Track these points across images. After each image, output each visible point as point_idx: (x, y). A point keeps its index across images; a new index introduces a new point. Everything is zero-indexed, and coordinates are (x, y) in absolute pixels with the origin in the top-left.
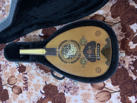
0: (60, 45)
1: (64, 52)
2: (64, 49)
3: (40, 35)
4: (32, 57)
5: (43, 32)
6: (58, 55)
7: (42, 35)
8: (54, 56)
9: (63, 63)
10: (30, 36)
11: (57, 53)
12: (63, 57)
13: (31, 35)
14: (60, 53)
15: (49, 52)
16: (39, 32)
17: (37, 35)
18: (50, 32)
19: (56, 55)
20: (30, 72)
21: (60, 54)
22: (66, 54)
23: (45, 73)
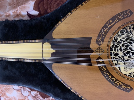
0: (105, 26)
1: (121, 54)
2: (119, 43)
3: (31, 13)
4: (5, 68)
5: (36, 8)
6: (98, 62)
7: (36, 13)
8: (84, 66)
9: (114, 89)
10: (6, 16)
11: (92, 55)
12: (115, 69)
13: (9, 15)
14: (105, 54)
15: (63, 51)
16: (29, 7)
17: (24, 13)
18: (55, 5)
19: (90, 62)
20: (8, 94)
21: (106, 60)
22: (126, 58)
23: (41, 98)
